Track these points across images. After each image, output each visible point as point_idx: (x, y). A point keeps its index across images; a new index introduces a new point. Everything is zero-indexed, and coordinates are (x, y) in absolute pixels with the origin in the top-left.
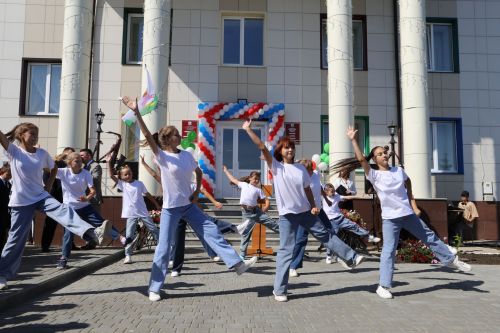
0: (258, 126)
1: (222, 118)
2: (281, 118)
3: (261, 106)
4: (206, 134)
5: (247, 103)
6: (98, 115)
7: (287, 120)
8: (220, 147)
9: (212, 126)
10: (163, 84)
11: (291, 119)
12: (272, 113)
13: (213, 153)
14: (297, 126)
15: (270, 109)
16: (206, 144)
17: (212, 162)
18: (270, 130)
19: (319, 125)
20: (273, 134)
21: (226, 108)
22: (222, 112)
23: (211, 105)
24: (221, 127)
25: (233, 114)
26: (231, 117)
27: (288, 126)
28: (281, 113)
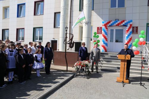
0: (122, 28)
1: (110, 26)
2: (131, 25)
3: (124, 21)
4: (104, 31)
5: (119, 21)
6: (66, 28)
7: (133, 26)
8: (109, 35)
9: (107, 28)
10: (90, 16)
11: (135, 25)
12: (128, 24)
13: (107, 37)
14: (137, 28)
15: (127, 22)
16: (105, 34)
17: (107, 40)
18: (127, 29)
19: (146, 27)
20: (128, 31)
21: (111, 23)
22: (110, 24)
23: (106, 22)
24: (110, 29)
25: (113, 24)
26: (113, 25)
27: (133, 28)
28: (131, 23)
